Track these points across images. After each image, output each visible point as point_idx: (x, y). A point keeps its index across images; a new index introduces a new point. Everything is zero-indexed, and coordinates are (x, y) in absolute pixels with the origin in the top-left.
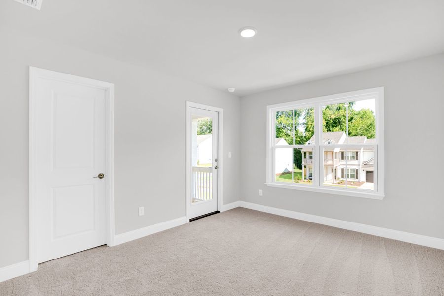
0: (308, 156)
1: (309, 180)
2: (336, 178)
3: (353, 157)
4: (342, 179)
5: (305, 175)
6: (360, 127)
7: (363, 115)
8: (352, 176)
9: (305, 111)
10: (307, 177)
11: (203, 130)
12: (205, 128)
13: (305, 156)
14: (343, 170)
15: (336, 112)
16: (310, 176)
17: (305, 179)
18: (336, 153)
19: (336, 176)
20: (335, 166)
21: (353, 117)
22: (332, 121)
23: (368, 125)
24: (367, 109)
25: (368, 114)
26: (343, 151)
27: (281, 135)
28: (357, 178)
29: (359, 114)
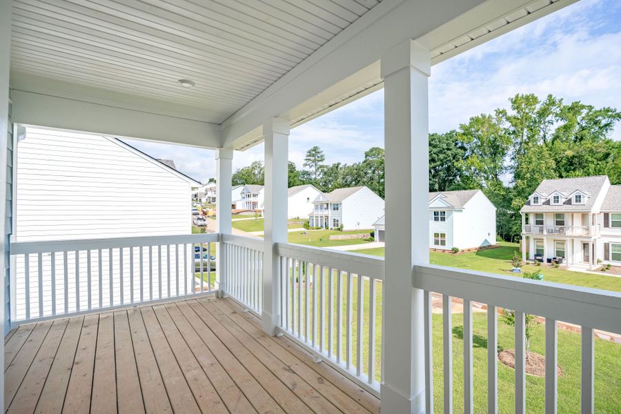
0: (532, 220)
1: (537, 262)
2: (594, 261)
4: (606, 263)
5: (527, 254)
9: (514, 146)
10: (532, 256)
11: (346, 182)
12: (349, 178)
13: (527, 219)
14: (606, 246)
16: (536, 256)
17: (527, 259)
18: (594, 215)
19: (594, 258)
20: (592, 239)
21: (611, 152)
22: (564, 161)
26: (606, 211)
27: (471, 186)
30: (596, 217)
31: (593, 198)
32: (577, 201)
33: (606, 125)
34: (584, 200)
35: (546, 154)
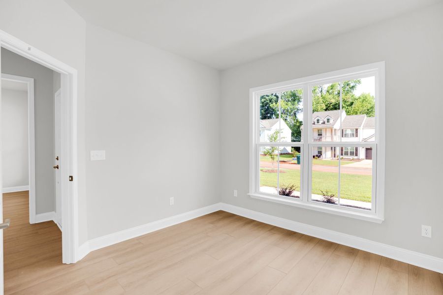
2: (335, 156)
3: (353, 134)
4: (341, 157)
6: (360, 111)
7: (364, 99)
8: (352, 154)
14: (342, 148)
15: (336, 97)
18: (335, 130)
19: (335, 154)
21: (354, 101)
23: (369, 108)
24: (367, 93)
25: (368, 98)
26: (343, 128)
28: (356, 155)
29: (359, 98)
30: (337, 131)
31: (335, 121)
32: (328, 122)
33: (353, 87)
34: (331, 121)
35: (321, 100)
